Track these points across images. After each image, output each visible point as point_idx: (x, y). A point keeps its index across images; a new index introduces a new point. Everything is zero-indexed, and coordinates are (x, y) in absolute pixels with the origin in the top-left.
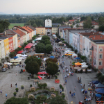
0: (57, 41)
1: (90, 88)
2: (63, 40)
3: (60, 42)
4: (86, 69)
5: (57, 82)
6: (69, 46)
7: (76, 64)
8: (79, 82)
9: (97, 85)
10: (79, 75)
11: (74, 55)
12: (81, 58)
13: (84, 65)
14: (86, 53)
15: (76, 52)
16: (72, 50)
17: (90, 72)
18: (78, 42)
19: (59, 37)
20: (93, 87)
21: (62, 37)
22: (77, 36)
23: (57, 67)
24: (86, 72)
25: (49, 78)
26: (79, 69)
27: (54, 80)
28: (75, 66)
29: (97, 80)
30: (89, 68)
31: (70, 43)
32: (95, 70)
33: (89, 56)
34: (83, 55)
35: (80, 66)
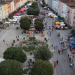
0: (43, 6)
2: (48, 5)
3: (45, 7)
4: (64, 27)
5: (43, 36)
6: (52, 10)
7: (56, 23)
8: (59, 36)
9: (71, 38)
10: (58, 31)
11: (55, 16)
12: (60, 19)
13: (62, 24)
14: (64, 15)
17: (66, 29)
18: (59, 7)
19: (45, 3)
21: (46, 3)
22: (58, 3)
24: (64, 29)
25: (37, 33)
26: (59, 27)
29: (71, 34)
30: (66, 26)
31: (52, 8)
33: (66, 17)
34: (62, 16)
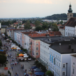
1: (30, 72)
2: (10, 37)
6: (14, 42)
7: (19, 55)
8: (23, 68)
9: (35, 70)
10: (22, 63)
11: (18, 48)
12: (23, 51)
13: (25, 56)
14: (27, 47)
15: (19, 46)
16: (17, 44)
18: (21, 39)
19: (7, 35)
20: (33, 71)
21: (9, 35)
22: (20, 35)
23: (6, 58)
26: (22, 59)
27: (3, 67)
28: (19, 56)
29: (35, 66)
31: (15, 40)
32: (33, 59)
33: (29, 49)
34: (25, 48)
35: (23, 56)
